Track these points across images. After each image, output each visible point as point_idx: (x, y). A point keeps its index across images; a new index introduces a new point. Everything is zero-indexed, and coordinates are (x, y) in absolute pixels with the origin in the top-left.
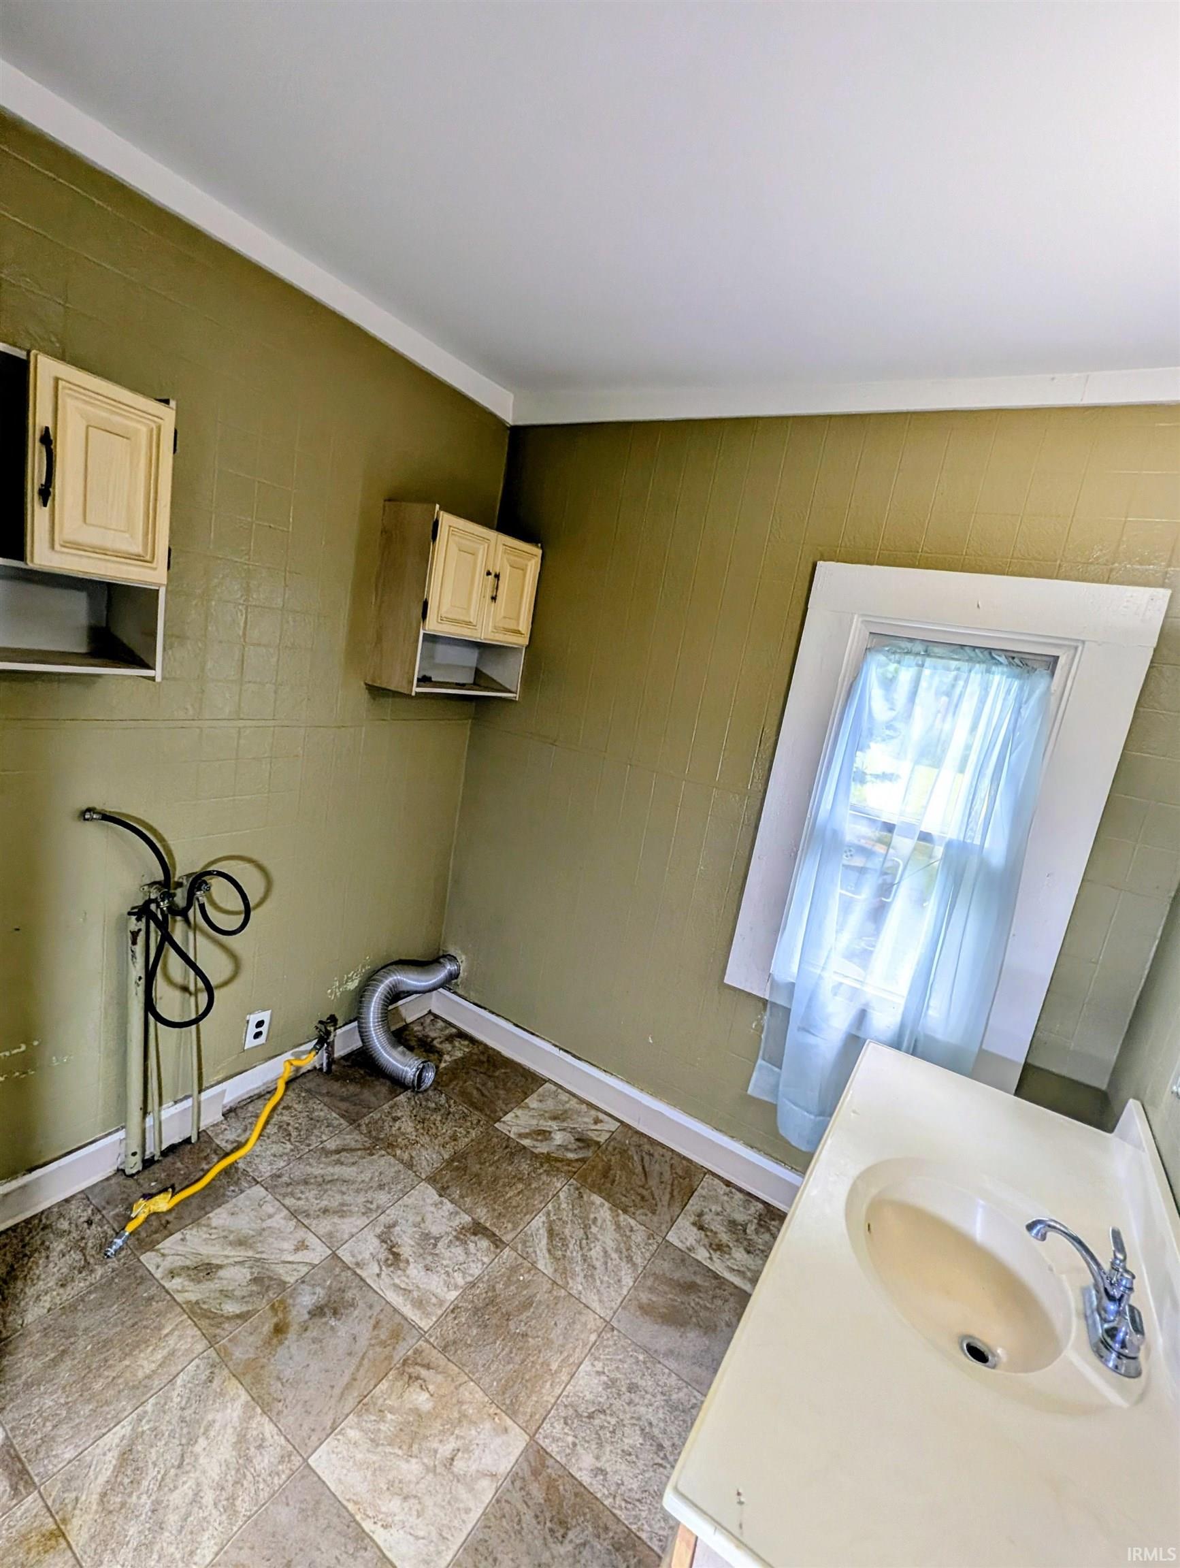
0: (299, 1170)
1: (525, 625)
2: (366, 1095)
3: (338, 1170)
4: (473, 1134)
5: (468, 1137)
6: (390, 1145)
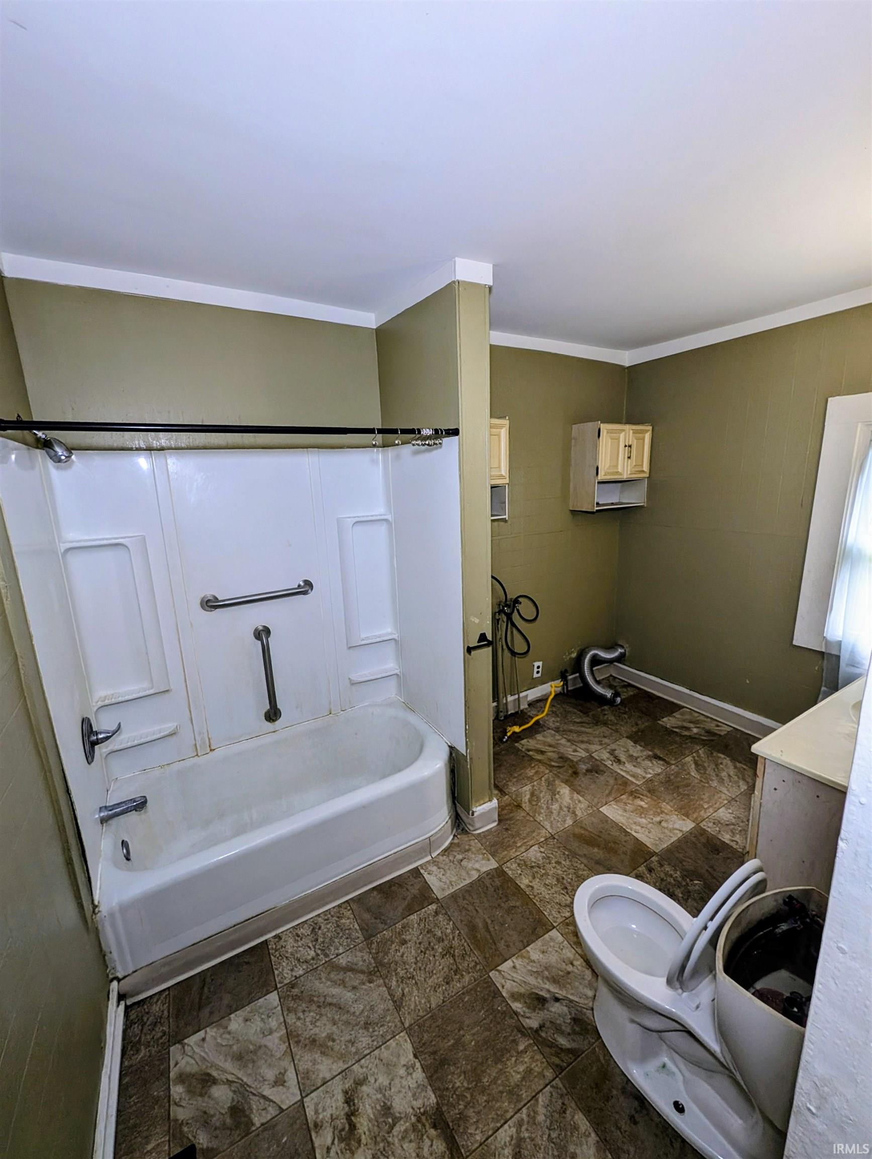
0: (566, 727)
1: (646, 467)
2: (588, 705)
3: (583, 729)
4: (646, 724)
5: (644, 724)
6: (606, 724)
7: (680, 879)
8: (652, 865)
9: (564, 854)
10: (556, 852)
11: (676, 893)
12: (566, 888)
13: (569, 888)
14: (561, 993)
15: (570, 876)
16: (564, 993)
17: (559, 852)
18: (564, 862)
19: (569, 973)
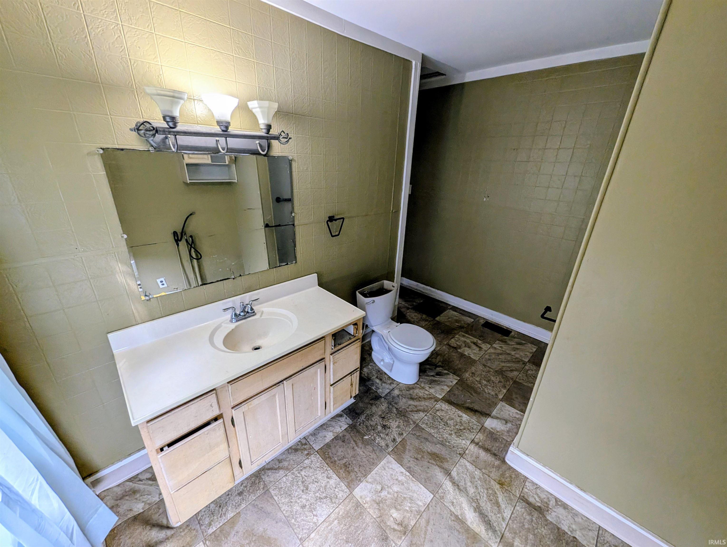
7: (377, 437)
8: (392, 443)
9: (449, 442)
10: (455, 443)
11: (381, 428)
12: (441, 420)
13: (440, 420)
14: (433, 378)
15: (441, 427)
16: (430, 378)
17: (452, 443)
18: (447, 436)
19: (430, 384)
